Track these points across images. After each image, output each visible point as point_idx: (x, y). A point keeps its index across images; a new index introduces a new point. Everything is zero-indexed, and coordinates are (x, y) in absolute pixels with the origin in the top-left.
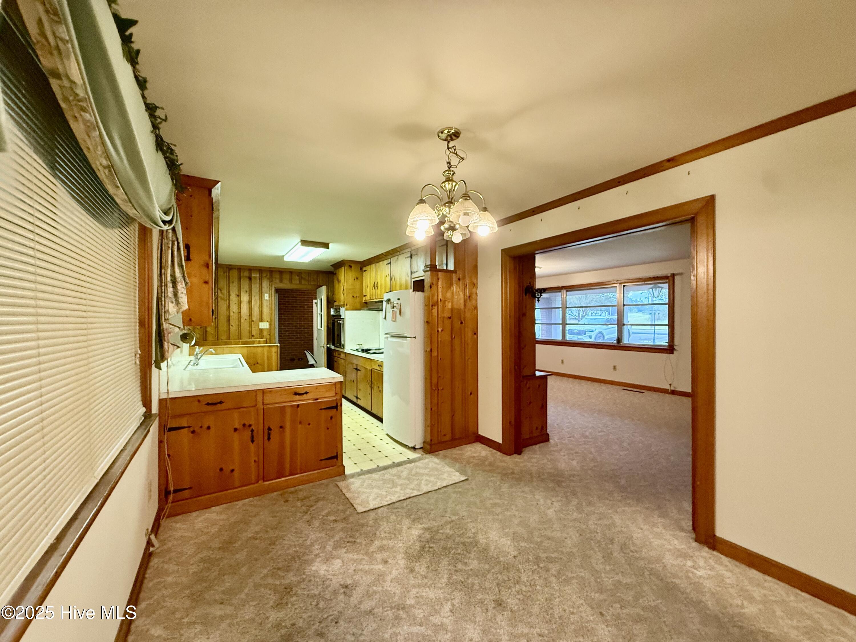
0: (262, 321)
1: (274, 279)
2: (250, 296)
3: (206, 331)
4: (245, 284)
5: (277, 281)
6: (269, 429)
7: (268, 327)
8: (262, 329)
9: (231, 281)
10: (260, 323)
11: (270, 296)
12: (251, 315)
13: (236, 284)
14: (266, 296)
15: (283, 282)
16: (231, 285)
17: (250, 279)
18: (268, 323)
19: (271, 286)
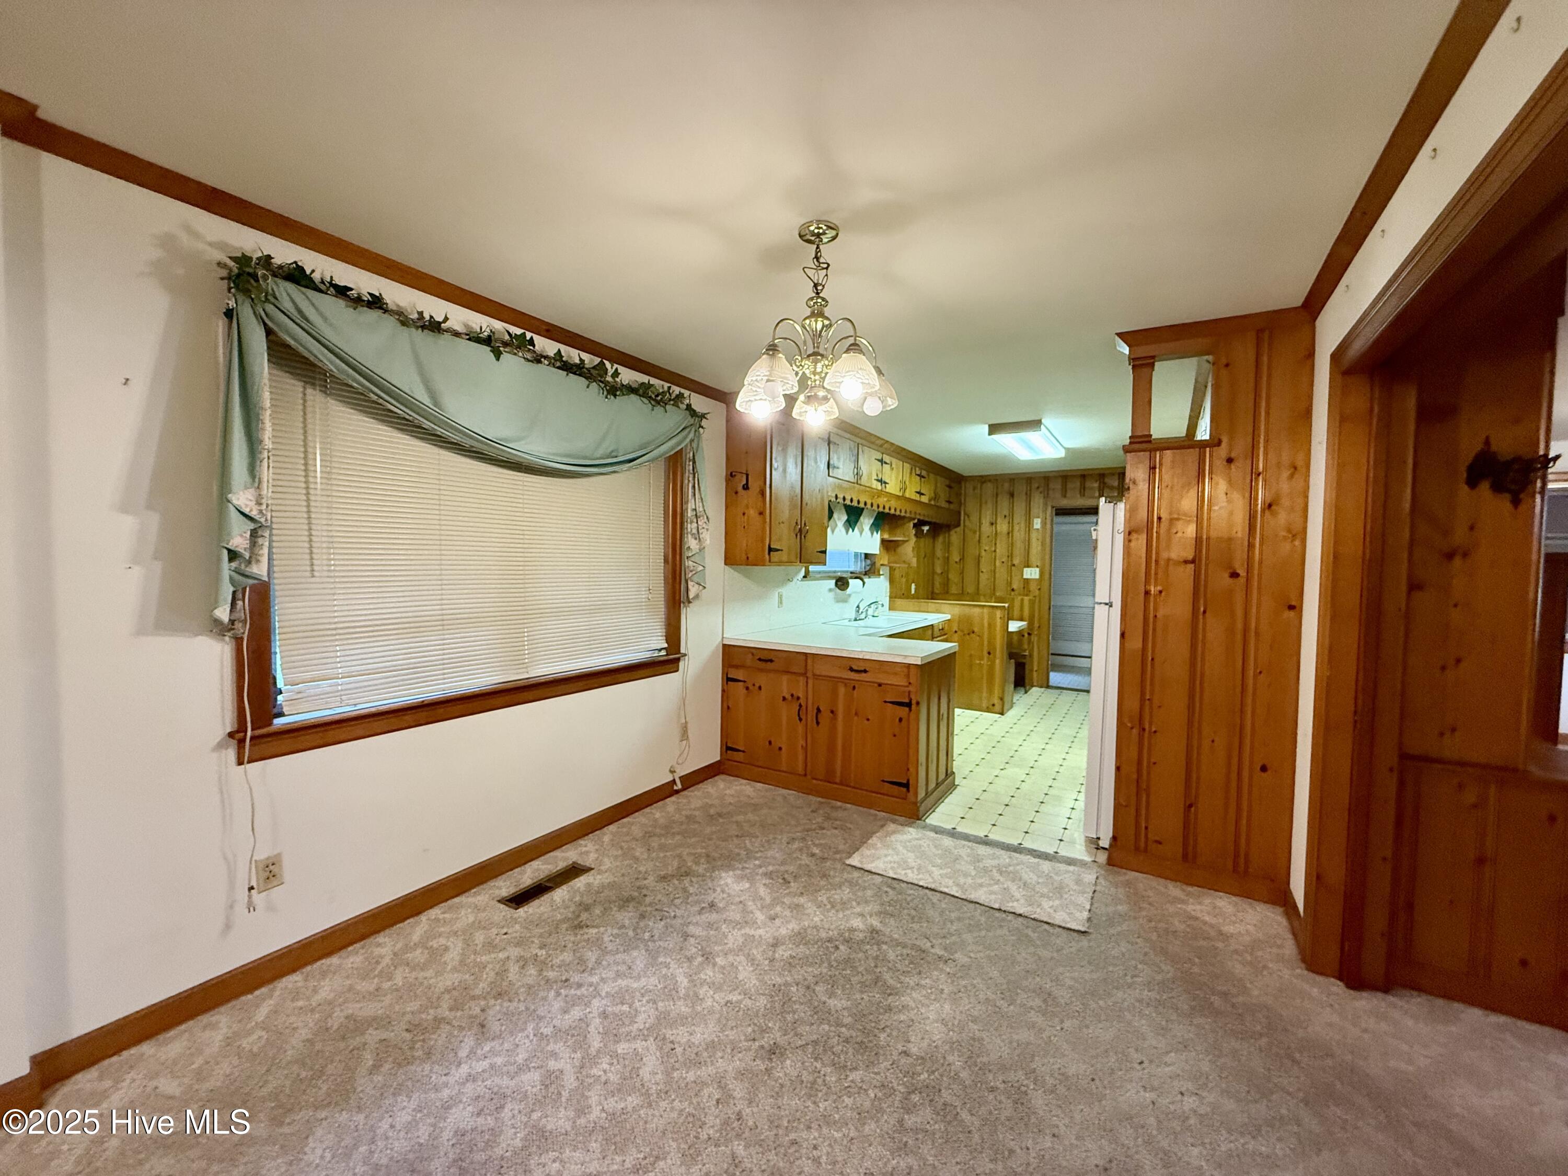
0: (1028, 566)
1: (1051, 492)
2: (1011, 523)
3: (948, 579)
4: (1004, 503)
5: (1058, 495)
6: (819, 710)
7: (1037, 577)
8: (1027, 579)
9: (983, 501)
10: (1025, 569)
11: (1044, 524)
12: (1011, 556)
13: (990, 505)
14: (1037, 524)
15: (1068, 495)
16: (984, 506)
17: (1012, 495)
18: (1038, 570)
19: (1046, 504)
